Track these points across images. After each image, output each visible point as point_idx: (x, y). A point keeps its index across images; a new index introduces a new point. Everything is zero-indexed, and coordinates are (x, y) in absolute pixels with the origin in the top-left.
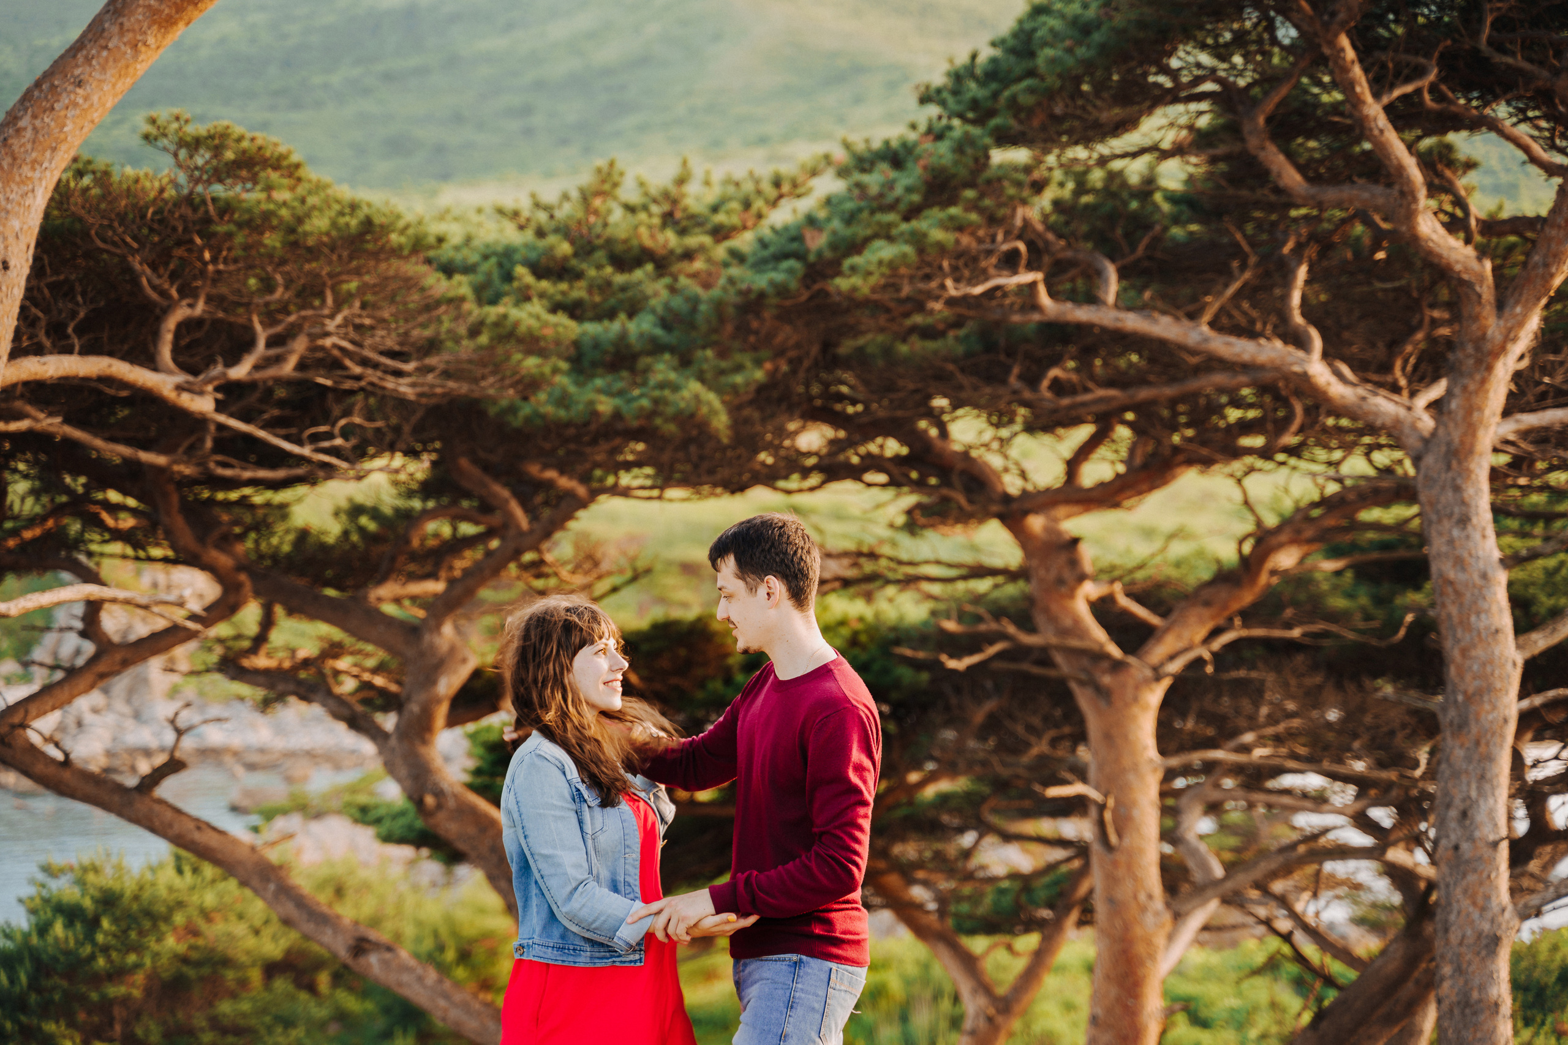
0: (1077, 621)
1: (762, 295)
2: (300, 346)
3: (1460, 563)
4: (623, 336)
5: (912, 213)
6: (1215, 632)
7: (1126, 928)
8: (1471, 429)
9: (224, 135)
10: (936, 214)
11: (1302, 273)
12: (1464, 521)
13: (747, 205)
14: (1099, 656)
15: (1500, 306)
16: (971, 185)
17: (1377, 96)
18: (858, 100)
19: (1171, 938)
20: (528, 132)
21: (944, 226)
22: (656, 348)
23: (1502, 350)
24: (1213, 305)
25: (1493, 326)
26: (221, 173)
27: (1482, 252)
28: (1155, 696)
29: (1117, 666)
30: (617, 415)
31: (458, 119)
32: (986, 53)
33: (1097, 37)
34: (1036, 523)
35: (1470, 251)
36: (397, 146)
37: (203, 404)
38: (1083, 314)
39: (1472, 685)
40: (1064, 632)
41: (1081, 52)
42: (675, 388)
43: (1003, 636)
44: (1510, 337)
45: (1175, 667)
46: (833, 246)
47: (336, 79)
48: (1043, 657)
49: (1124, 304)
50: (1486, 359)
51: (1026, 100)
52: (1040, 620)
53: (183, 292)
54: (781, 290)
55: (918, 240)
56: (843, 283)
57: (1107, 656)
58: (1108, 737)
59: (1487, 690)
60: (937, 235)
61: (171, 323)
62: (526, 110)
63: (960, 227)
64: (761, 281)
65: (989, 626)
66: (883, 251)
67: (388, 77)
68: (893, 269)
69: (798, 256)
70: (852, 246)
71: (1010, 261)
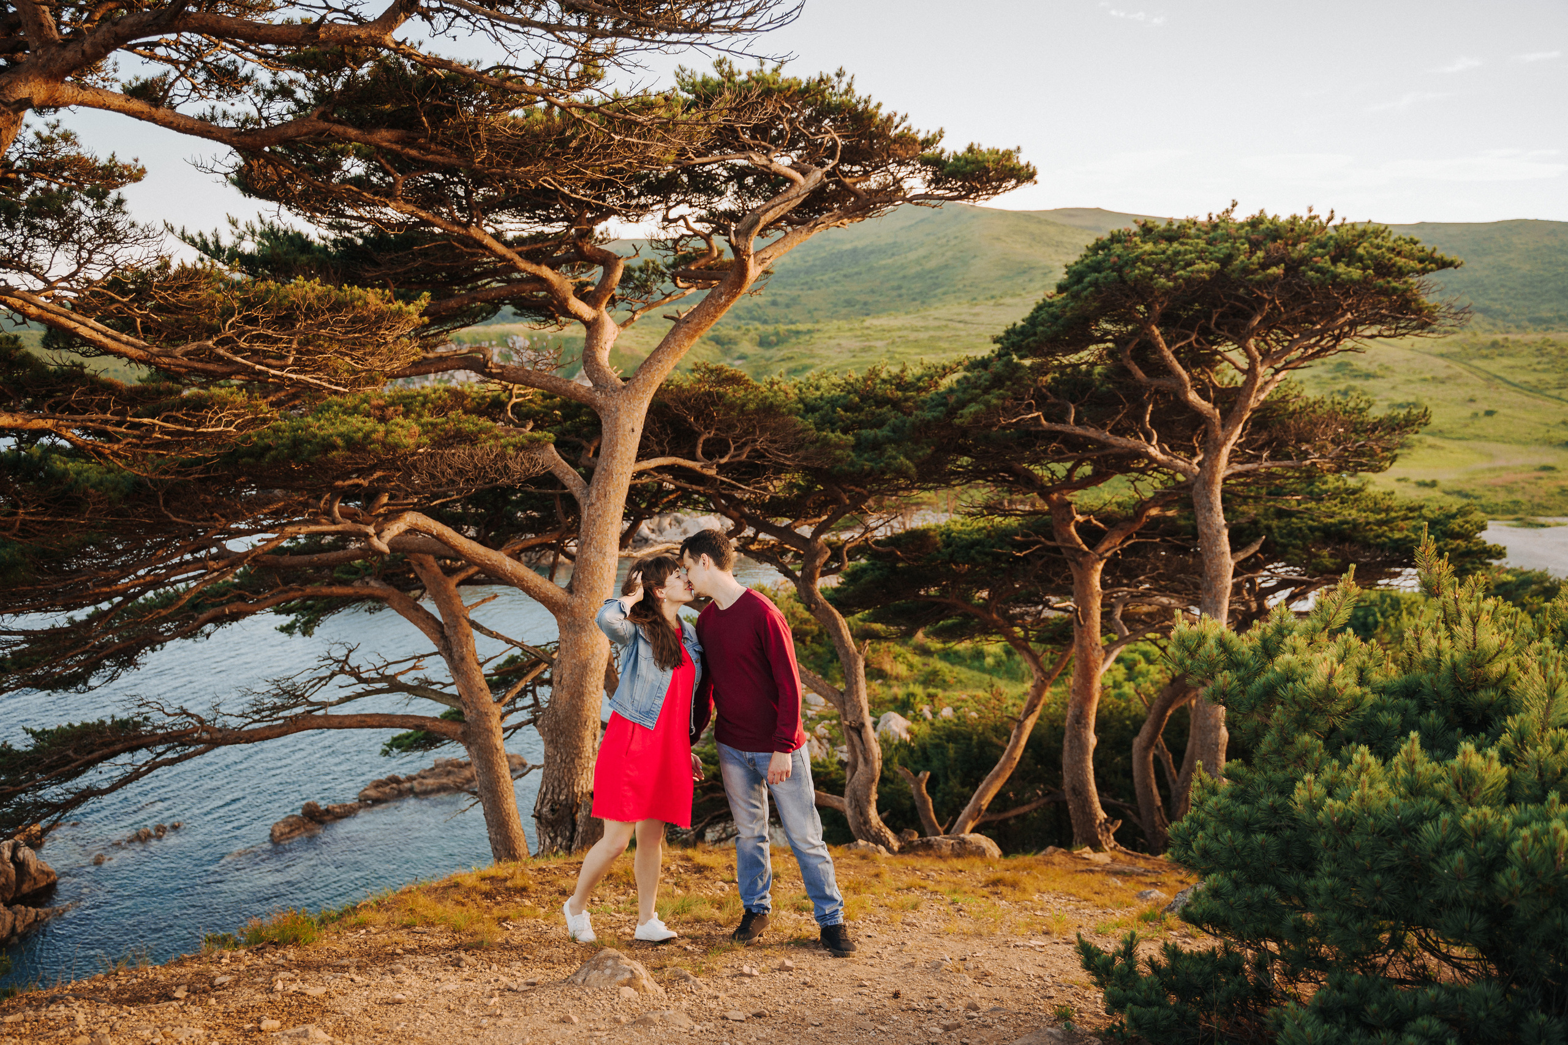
0: (1071, 535)
1: (929, 421)
2: (747, 449)
3: (1209, 526)
4: (876, 436)
5: (986, 391)
6: (1123, 542)
7: (1087, 657)
8: (1213, 474)
9: (721, 369)
10: (997, 392)
11: (1150, 407)
12: (1211, 510)
13: (932, 377)
14: (1079, 550)
15: (1223, 426)
16: (1009, 379)
17: (1169, 347)
18: (1031, 280)
19: (1105, 660)
20: (900, 296)
21: (998, 398)
22: (890, 440)
23: (1224, 444)
24: (1110, 425)
25: (1220, 434)
26: (720, 382)
27: (1215, 405)
28: (1100, 566)
29: (1085, 554)
30: (872, 469)
31: (873, 291)
32: (1020, 323)
33: (1061, 322)
34: (1055, 496)
35: (1210, 406)
36: (849, 303)
37: (712, 472)
38: (1058, 427)
39: (1213, 574)
40: (1065, 540)
41: (1054, 328)
42: (895, 458)
43: (1038, 542)
44: (1227, 438)
45: (1108, 554)
46: (957, 402)
47: (825, 278)
48: (1057, 550)
49: (1078, 422)
50: (1218, 446)
51: (1033, 345)
52: (1056, 535)
53: (706, 428)
54: (936, 419)
55: (987, 404)
56: (957, 421)
57: (1082, 550)
58: (1081, 582)
59: (1219, 576)
60: (994, 401)
61: (701, 440)
62: (900, 287)
63: (1004, 398)
64: (928, 415)
65: (1033, 538)
66: (973, 408)
67: (845, 276)
68: (976, 416)
69: (945, 405)
70: (963, 404)
71: (1029, 408)
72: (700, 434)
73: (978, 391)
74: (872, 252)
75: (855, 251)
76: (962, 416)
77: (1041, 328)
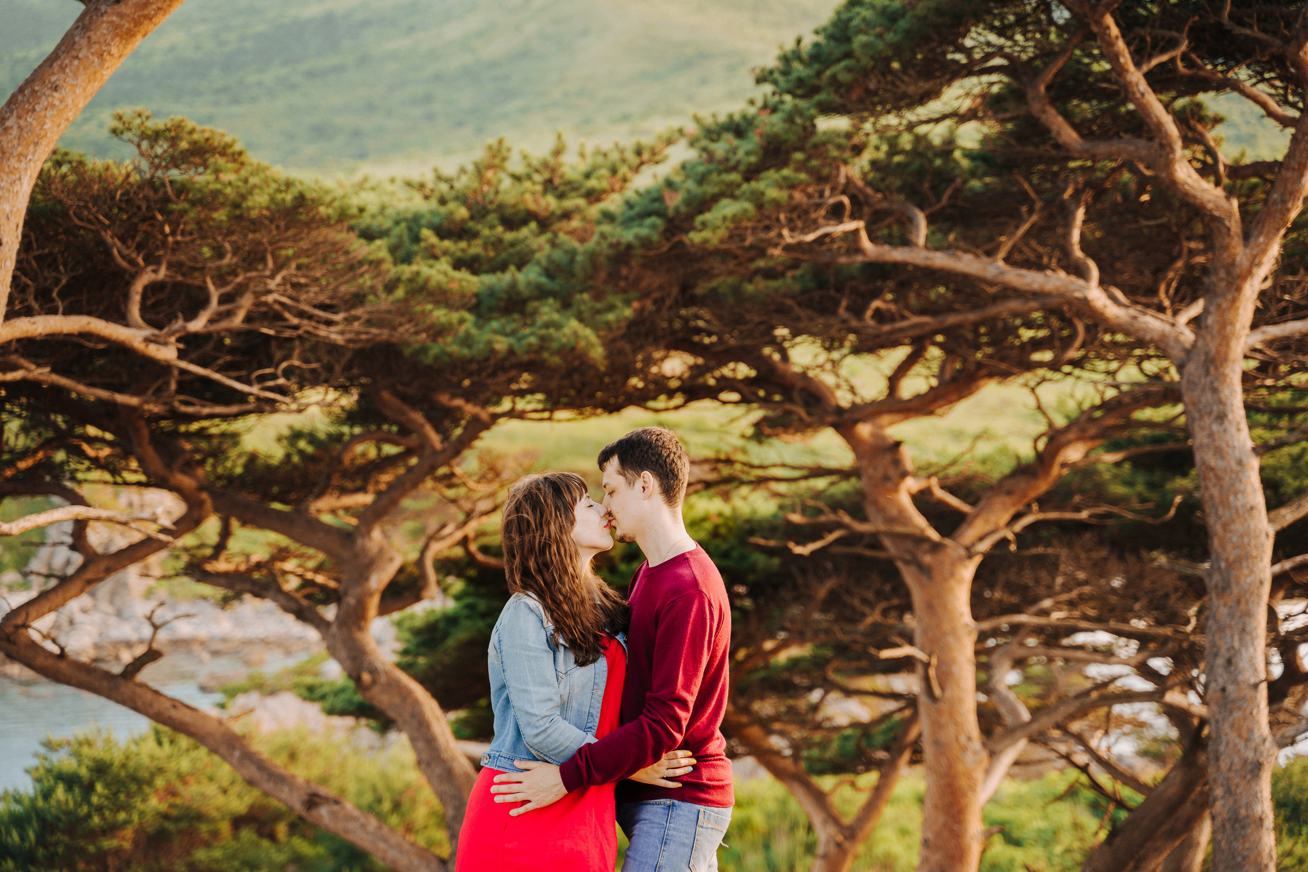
0: (902, 511)
1: (629, 247)
3: (1219, 452)
4: (514, 285)
5: (751, 173)
7: (950, 766)
8: (1225, 341)
9: (179, 128)
10: (771, 175)
11: (1080, 214)
12: (1221, 417)
13: (614, 171)
14: (921, 539)
16: (801, 149)
17: (1138, 65)
19: (988, 772)
20: (430, 117)
21: (778, 185)
22: (542, 294)
23: (1249, 273)
24: (1007, 243)
25: (1240, 254)
26: (177, 160)
27: (1230, 192)
28: (968, 571)
29: (936, 548)
30: (511, 352)
31: (370, 108)
32: (809, 40)
33: (902, 24)
34: (864, 430)
35: (1219, 192)
36: (320, 132)
37: (168, 353)
38: (898, 255)
39: (1232, 554)
40: (890, 520)
41: (890, 37)
42: (558, 326)
43: (839, 525)
44: (1255, 262)
45: (984, 546)
46: (688, 202)
47: (268, 78)
48: (874, 541)
49: (932, 246)
50: (1235, 281)
51: (844, 77)
52: (870, 510)
53: (148, 260)
54: (646, 243)
55: (758, 200)
56: (695, 237)
57: (927, 540)
58: (930, 607)
59: (1244, 558)
60: (773, 193)
61: (138, 286)
62: (428, 99)
63: (792, 186)
64: (628, 235)
65: (828, 517)
66: (728, 208)
67: (311, 75)
68: (736, 223)
69: (659, 214)
70: (704, 204)
71: (837, 213)
72: (134, 276)
73: (734, 177)
74: (366, 24)
75: (328, 21)
76: (704, 225)
77: (862, 38)
